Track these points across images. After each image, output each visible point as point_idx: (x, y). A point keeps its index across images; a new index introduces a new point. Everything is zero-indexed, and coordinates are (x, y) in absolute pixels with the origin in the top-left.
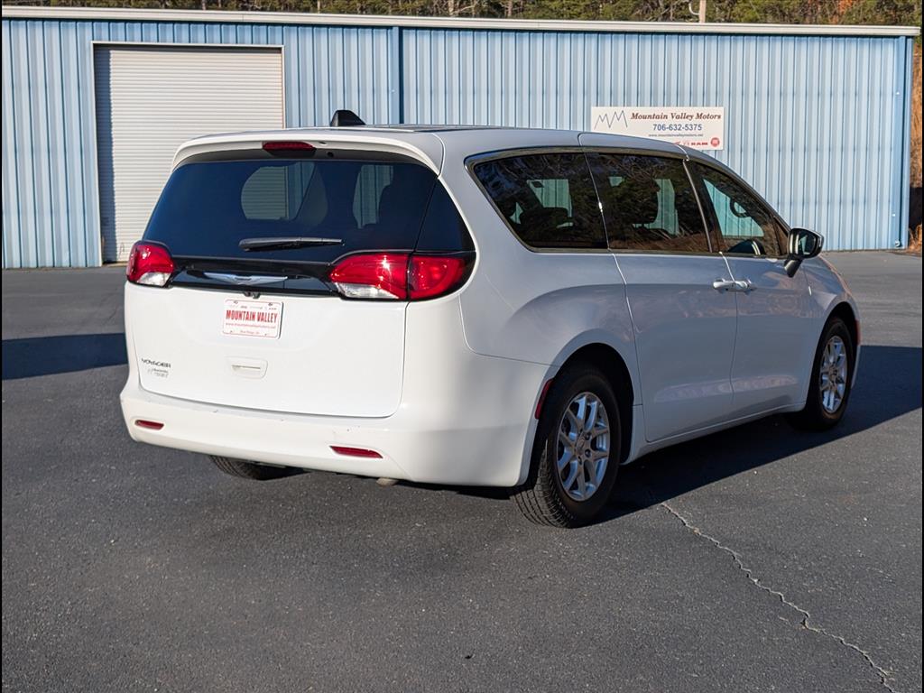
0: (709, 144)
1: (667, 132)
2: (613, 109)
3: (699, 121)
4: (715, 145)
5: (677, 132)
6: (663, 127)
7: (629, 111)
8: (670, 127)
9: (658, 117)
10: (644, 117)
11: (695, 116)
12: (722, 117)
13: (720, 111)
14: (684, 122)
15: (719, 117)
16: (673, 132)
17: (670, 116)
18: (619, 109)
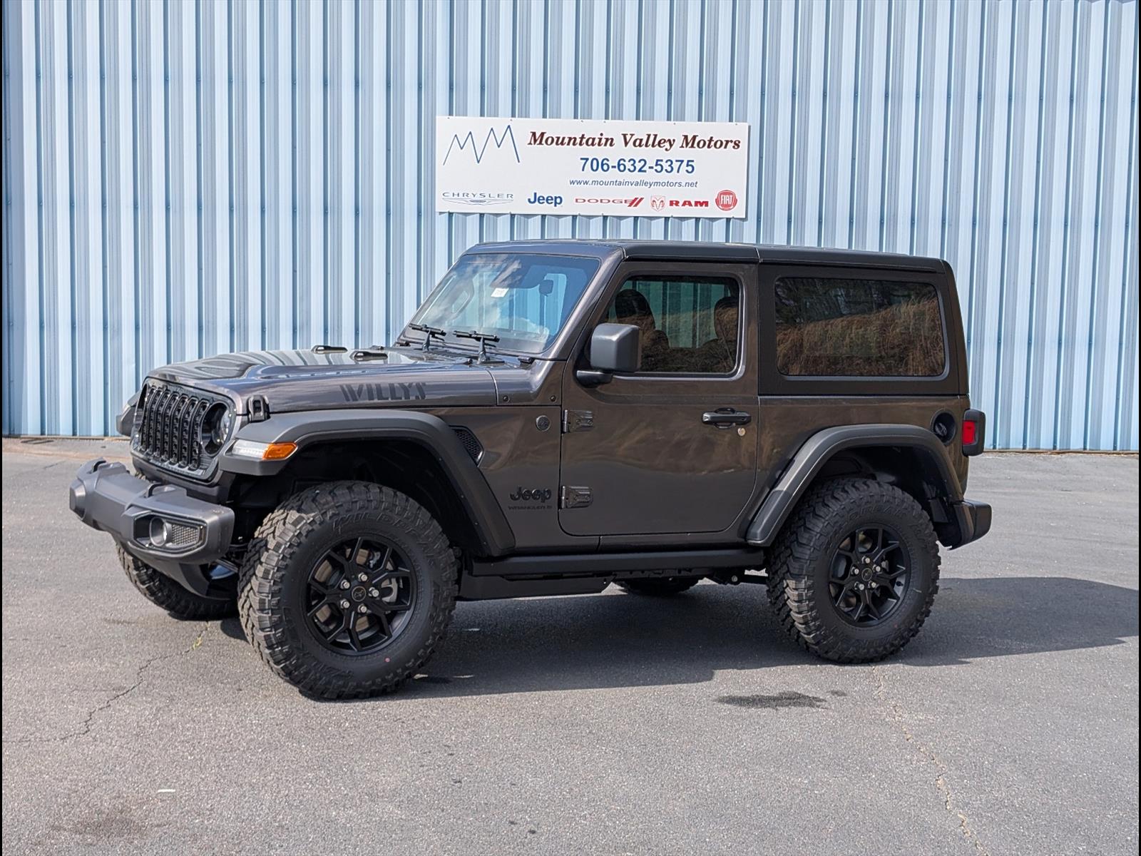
0: (712, 203)
1: (614, 174)
2: (489, 121)
3: (688, 154)
4: (726, 207)
5: (637, 176)
6: (603, 165)
7: (524, 127)
8: (620, 166)
9: (591, 142)
10: (560, 142)
11: (679, 141)
12: (744, 145)
13: (738, 131)
14: (652, 154)
15: (737, 145)
16: (626, 176)
17: (619, 141)
18: (500, 123)
